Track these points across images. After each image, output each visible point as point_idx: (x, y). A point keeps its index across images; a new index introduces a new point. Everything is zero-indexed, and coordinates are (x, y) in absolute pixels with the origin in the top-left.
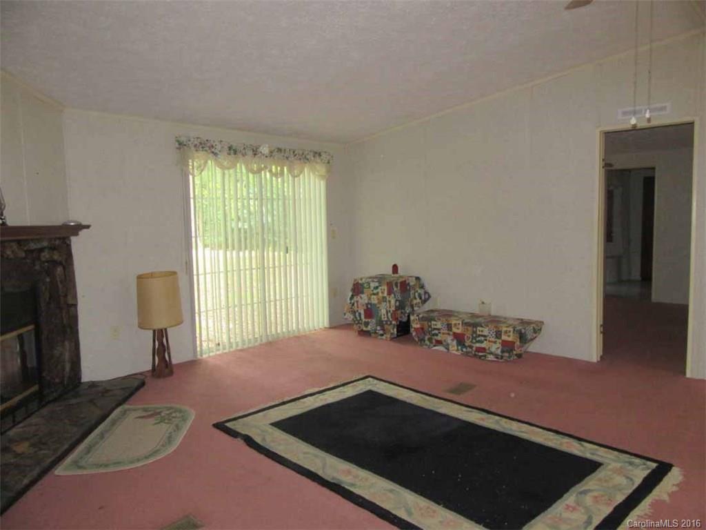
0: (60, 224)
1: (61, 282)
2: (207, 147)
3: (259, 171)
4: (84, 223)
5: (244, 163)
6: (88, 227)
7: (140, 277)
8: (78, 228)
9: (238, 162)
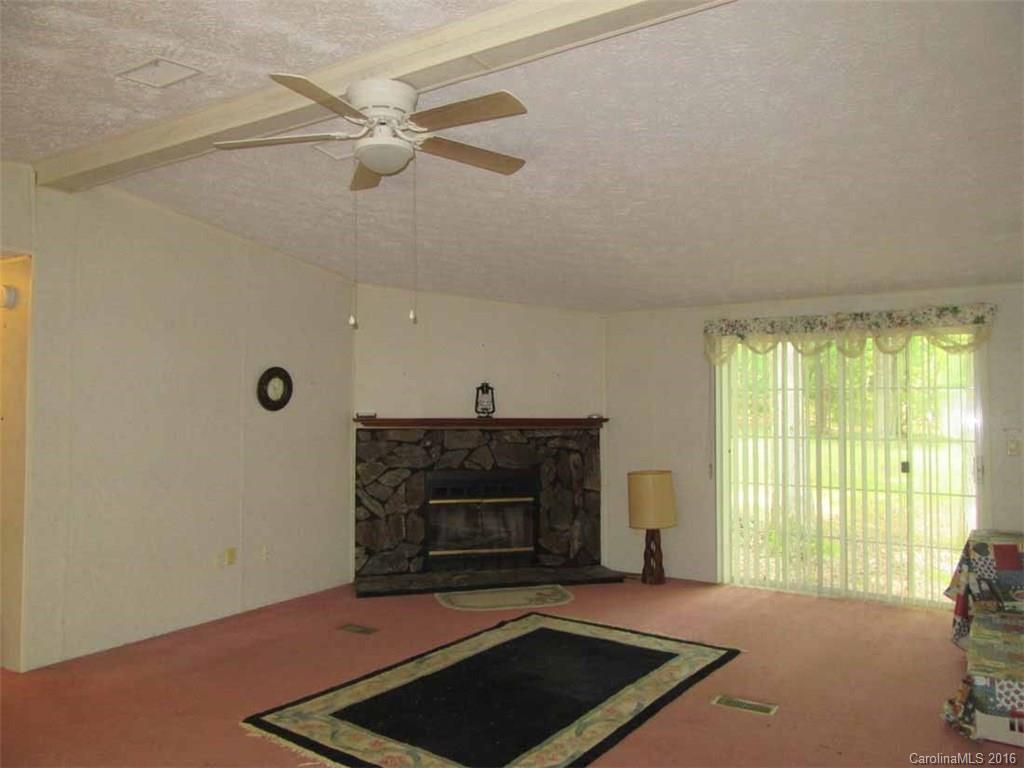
0: (586, 417)
1: (576, 467)
2: (738, 330)
3: (818, 350)
4: (605, 417)
5: (790, 340)
6: (606, 420)
7: (629, 474)
8: (600, 421)
9: (780, 340)
